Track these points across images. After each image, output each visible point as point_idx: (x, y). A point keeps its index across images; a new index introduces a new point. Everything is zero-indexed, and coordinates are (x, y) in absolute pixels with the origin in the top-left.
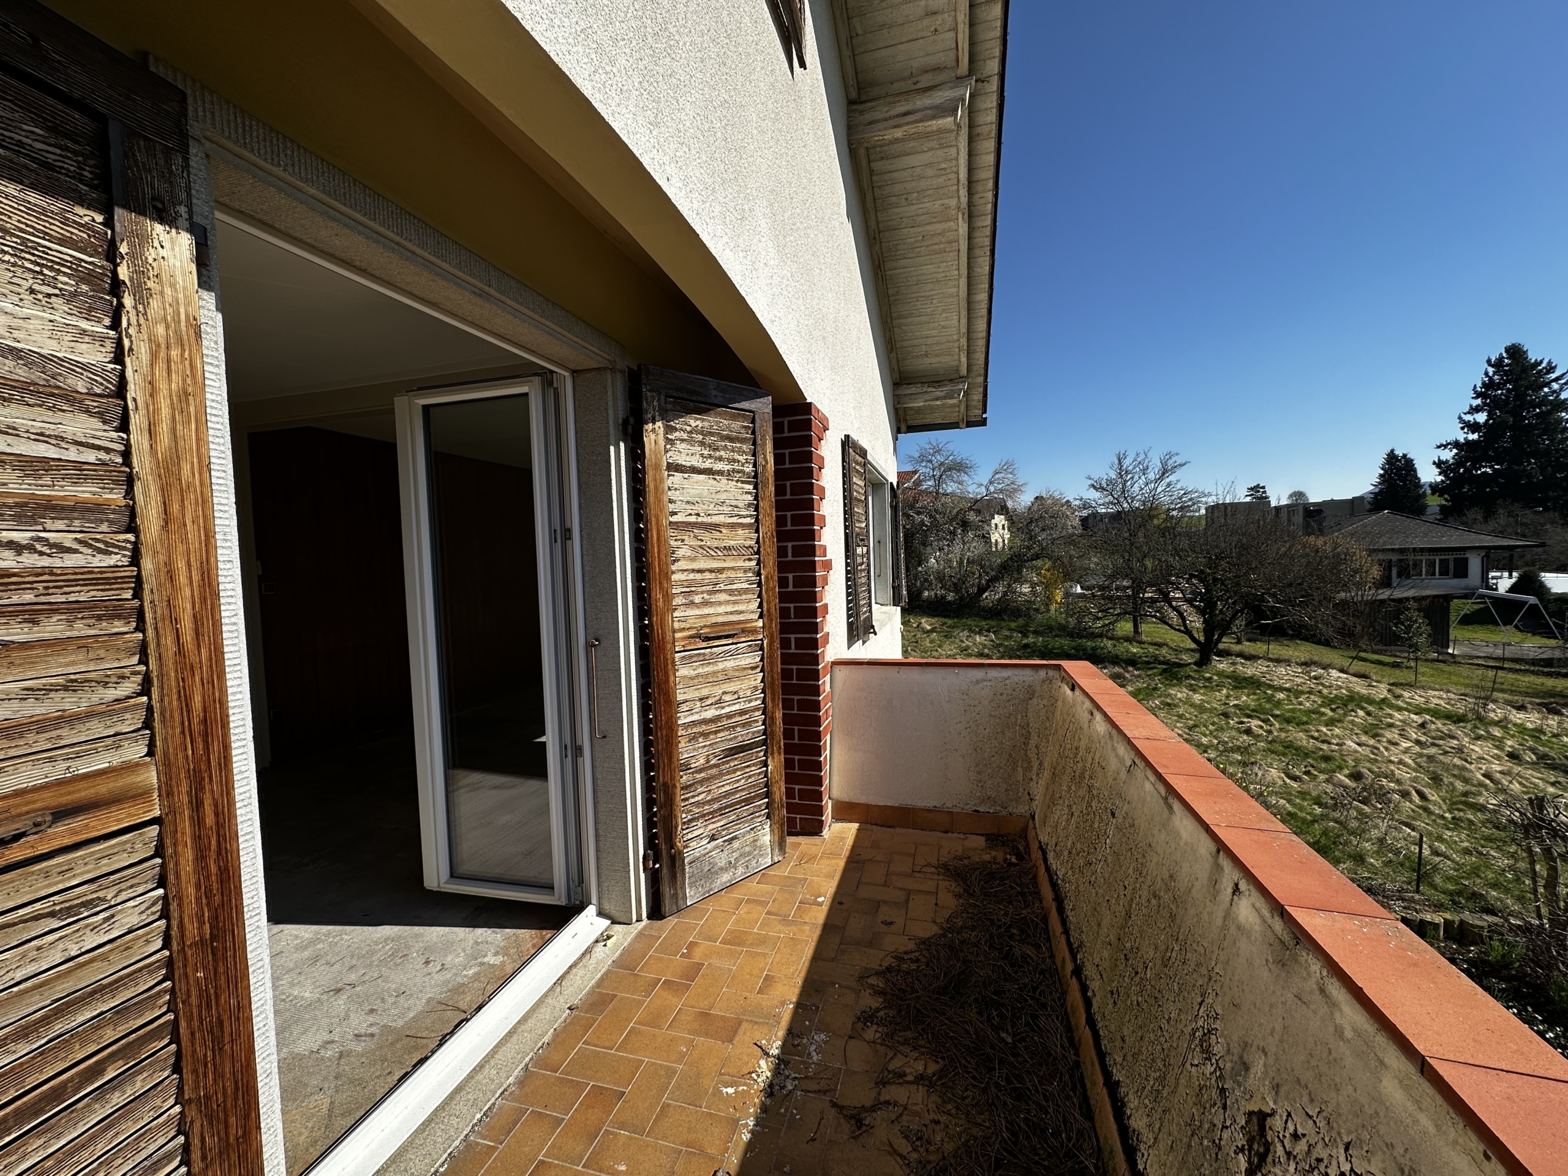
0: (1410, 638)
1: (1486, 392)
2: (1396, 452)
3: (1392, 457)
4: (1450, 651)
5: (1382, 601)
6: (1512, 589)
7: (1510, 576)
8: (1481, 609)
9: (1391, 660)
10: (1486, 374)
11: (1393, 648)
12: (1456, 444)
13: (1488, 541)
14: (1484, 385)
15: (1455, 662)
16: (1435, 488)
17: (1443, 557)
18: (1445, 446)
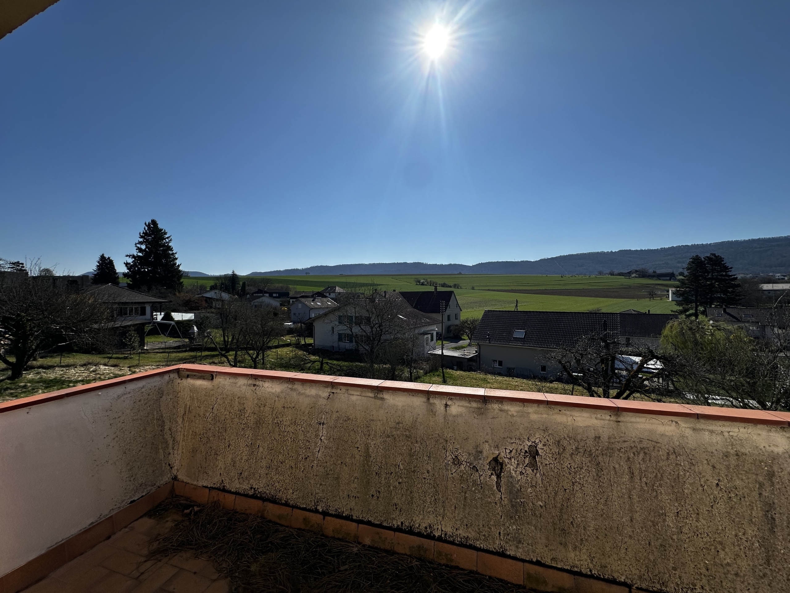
0: (131, 344)
1: (144, 236)
2: (105, 256)
3: (103, 258)
4: (145, 348)
5: (117, 327)
6: (162, 319)
7: (161, 314)
8: (152, 328)
9: (123, 356)
10: (145, 228)
11: (122, 350)
12: (134, 257)
13: (153, 300)
14: (144, 233)
15: (148, 353)
16: (125, 275)
17: (136, 306)
18: (129, 256)
